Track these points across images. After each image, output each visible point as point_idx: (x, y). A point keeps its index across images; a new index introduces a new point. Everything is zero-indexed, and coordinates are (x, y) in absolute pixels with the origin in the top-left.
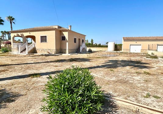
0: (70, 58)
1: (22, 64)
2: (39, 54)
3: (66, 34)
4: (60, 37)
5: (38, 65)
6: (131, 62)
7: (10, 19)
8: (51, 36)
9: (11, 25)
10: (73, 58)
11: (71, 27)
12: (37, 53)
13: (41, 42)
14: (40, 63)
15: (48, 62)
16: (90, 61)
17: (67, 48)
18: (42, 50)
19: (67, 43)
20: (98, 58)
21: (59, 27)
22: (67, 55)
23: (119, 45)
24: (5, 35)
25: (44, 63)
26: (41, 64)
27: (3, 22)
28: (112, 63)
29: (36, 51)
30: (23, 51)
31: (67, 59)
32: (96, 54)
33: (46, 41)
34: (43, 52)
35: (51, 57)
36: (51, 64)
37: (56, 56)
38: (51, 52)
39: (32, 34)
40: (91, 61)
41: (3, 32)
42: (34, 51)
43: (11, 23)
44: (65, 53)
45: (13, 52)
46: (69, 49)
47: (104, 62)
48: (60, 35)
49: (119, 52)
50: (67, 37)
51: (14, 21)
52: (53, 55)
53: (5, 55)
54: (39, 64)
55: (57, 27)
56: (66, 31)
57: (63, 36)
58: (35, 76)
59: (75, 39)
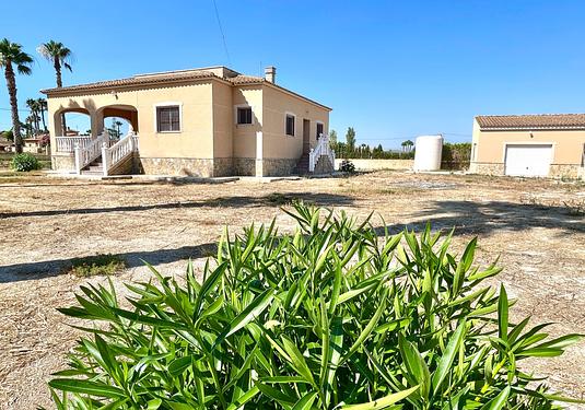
0: (269, 192)
1: (64, 212)
2: (149, 176)
3: (254, 99)
4: (233, 110)
5: (129, 219)
6: (540, 212)
7: (56, 52)
8: (197, 104)
9: (59, 74)
10: (282, 192)
11: (273, 73)
12: (143, 173)
13: (159, 129)
14: (144, 209)
15: (177, 206)
16: (356, 203)
17: (259, 155)
18: (161, 164)
19: (259, 135)
20: (385, 192)
21: (230, 74)
22: (256, 183)
23: (457, 147)
24: (40, 115)
25: (160, 211)
26: (144, 213)
27: (27, 65)
28: (458, 215)
29: (140, 164)
30: (91, 165)
31: (259, 196)
32: (373, 179)
33: (175, 125)
34: (165, 171)
35: (193, 187)
36: (190, 212)
37: (216, 183)
38: (194, 171)
39: (126, 99)
40: (361, 202)
41: (33, 102)
42: (132, 166)
43: (57, 67)
44: (250, 175)
45: (58, 171)
46: (268, 157)
47: (417, 210)
48: (233, 104)
49: (458, 173)
50: (258, 113)
51: (67, 60)
52: (203, 181)
53: (20, 180)
54: (138, 212)
55: (219, 73)
56: (254, 85)
57: (243, 106)
58: (95, 270)
59: (290, 121)
